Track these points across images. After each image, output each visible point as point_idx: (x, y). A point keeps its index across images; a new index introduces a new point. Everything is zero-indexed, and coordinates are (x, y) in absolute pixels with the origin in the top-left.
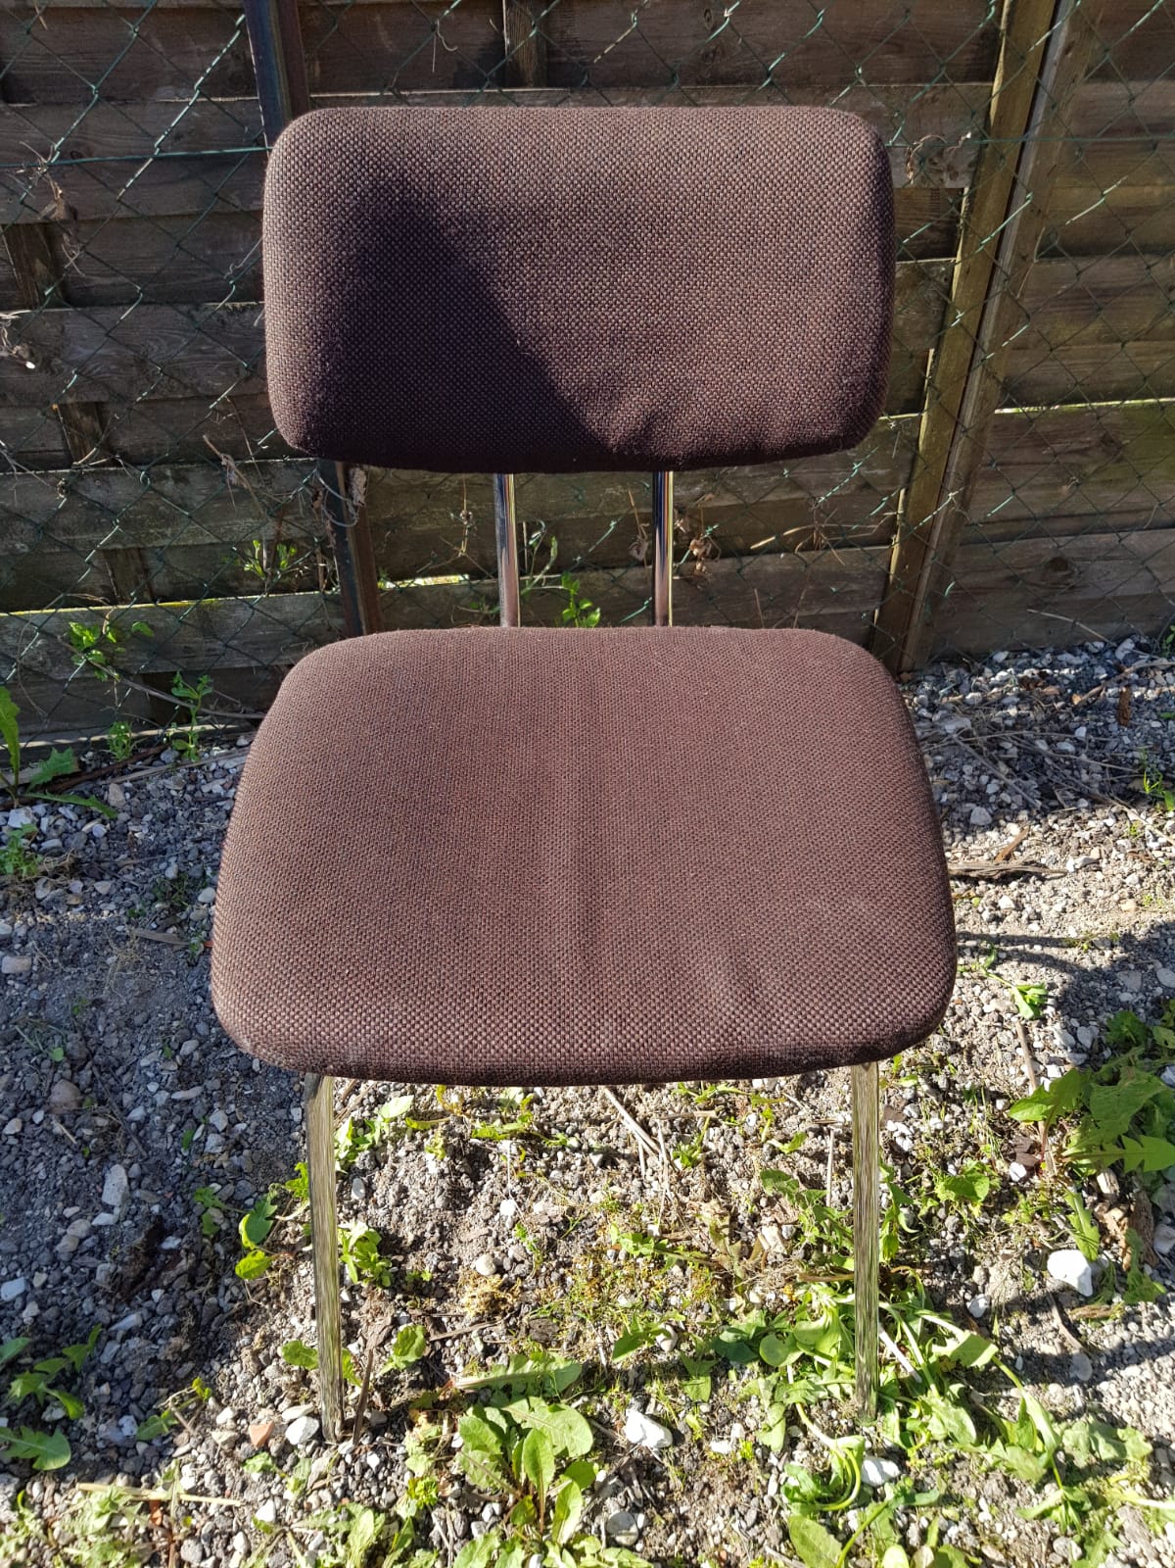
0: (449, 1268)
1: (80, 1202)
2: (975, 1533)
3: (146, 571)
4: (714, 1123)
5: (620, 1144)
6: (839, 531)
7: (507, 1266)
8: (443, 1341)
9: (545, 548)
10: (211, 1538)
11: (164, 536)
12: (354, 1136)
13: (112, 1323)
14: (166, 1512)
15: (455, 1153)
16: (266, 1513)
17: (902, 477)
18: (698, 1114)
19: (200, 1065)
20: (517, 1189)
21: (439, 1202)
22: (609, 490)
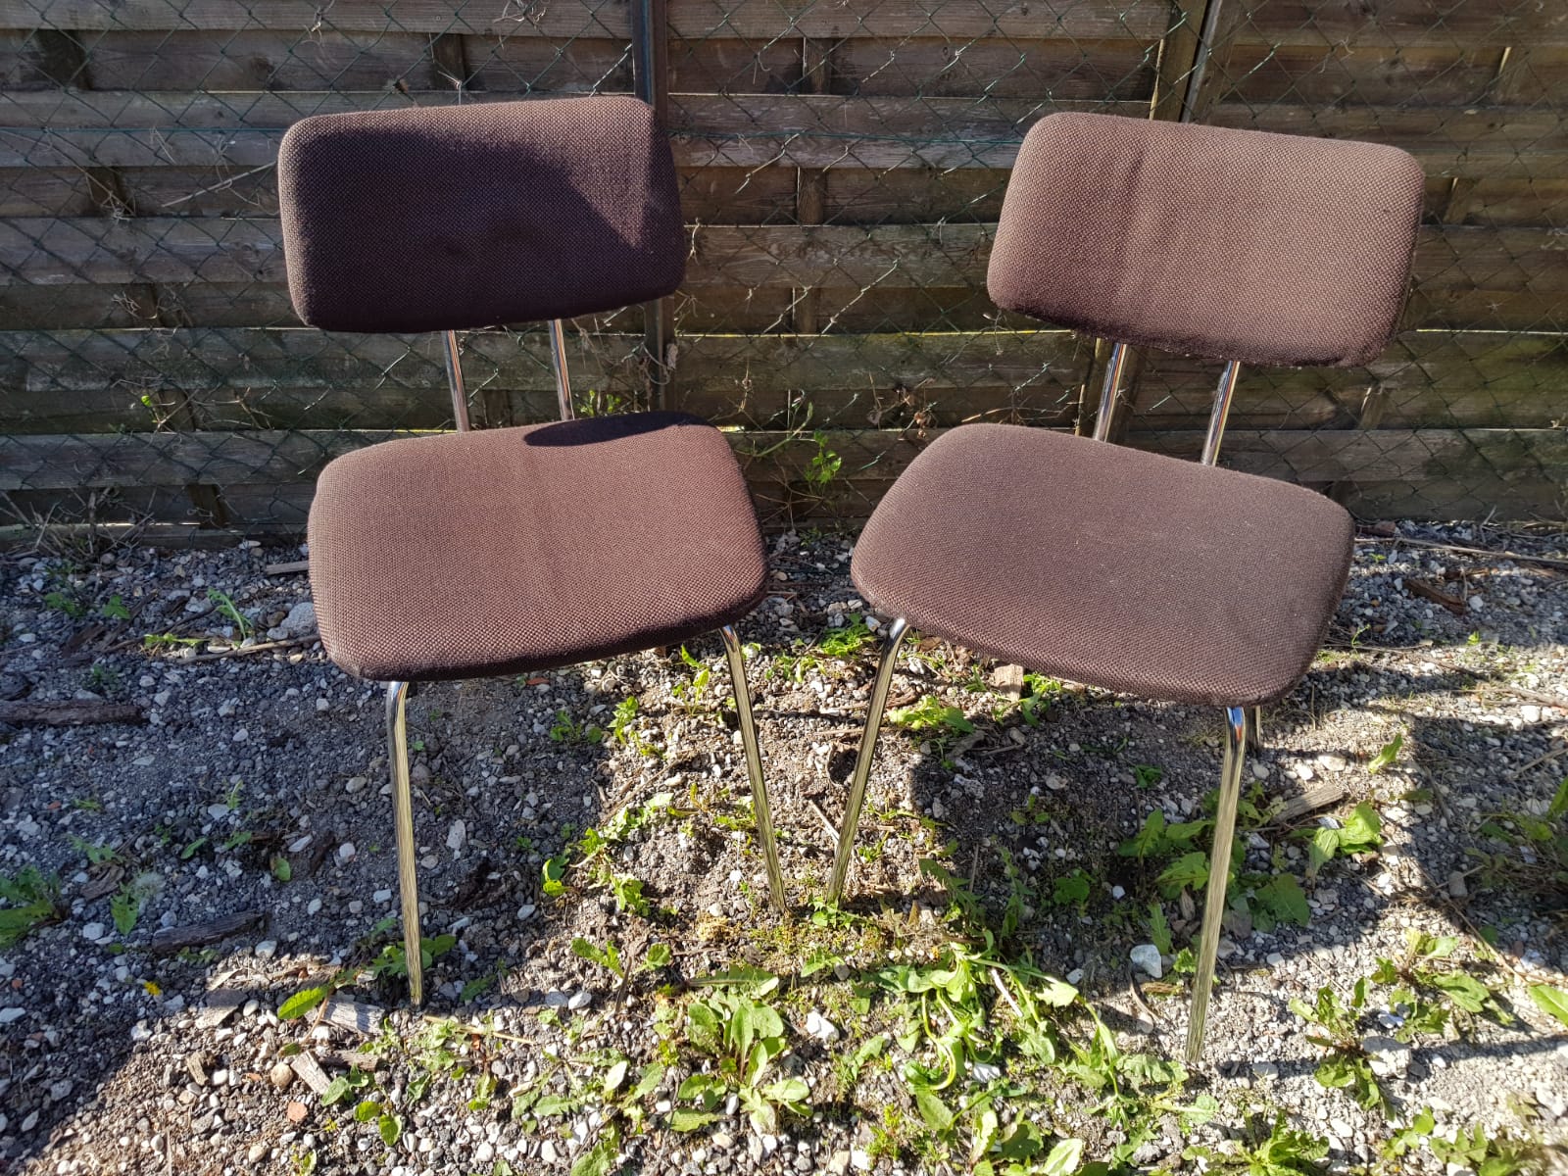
0: (690, 910)
1: (431, 844)
2: (1051, 1120)
3: (510, 407)
4: (892, 835)
5: (821, 843)
6: (1032, 413)
7: (732, 913)
8: (682, 957)
9: (803, 410)
10: (512, 1061)
11: (527, 382)
12: (628, 818)
13: (449, 923)
14: (482, 1043)
15: (700, 836)
16: (552, 1050)
17: (1082, 375)
18: (880, 827)
19: (519, 763)
20: (743, 865)
21: (686, 867)
22: (855, 371)
